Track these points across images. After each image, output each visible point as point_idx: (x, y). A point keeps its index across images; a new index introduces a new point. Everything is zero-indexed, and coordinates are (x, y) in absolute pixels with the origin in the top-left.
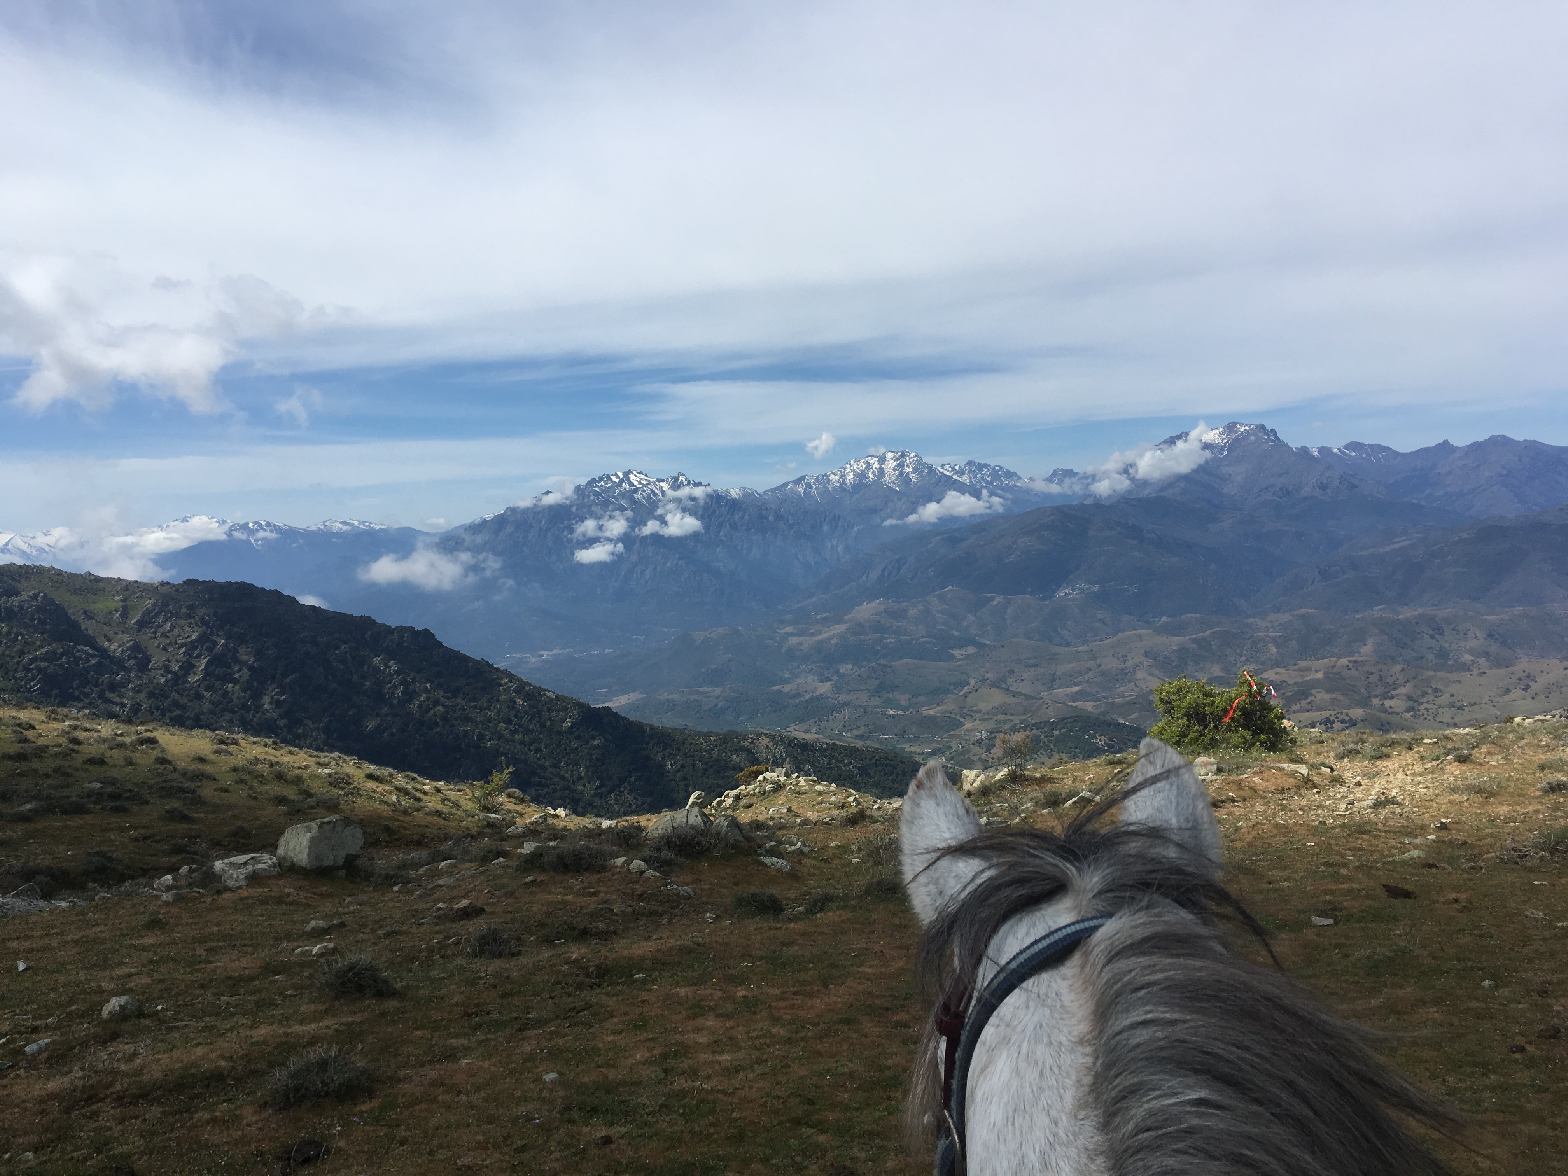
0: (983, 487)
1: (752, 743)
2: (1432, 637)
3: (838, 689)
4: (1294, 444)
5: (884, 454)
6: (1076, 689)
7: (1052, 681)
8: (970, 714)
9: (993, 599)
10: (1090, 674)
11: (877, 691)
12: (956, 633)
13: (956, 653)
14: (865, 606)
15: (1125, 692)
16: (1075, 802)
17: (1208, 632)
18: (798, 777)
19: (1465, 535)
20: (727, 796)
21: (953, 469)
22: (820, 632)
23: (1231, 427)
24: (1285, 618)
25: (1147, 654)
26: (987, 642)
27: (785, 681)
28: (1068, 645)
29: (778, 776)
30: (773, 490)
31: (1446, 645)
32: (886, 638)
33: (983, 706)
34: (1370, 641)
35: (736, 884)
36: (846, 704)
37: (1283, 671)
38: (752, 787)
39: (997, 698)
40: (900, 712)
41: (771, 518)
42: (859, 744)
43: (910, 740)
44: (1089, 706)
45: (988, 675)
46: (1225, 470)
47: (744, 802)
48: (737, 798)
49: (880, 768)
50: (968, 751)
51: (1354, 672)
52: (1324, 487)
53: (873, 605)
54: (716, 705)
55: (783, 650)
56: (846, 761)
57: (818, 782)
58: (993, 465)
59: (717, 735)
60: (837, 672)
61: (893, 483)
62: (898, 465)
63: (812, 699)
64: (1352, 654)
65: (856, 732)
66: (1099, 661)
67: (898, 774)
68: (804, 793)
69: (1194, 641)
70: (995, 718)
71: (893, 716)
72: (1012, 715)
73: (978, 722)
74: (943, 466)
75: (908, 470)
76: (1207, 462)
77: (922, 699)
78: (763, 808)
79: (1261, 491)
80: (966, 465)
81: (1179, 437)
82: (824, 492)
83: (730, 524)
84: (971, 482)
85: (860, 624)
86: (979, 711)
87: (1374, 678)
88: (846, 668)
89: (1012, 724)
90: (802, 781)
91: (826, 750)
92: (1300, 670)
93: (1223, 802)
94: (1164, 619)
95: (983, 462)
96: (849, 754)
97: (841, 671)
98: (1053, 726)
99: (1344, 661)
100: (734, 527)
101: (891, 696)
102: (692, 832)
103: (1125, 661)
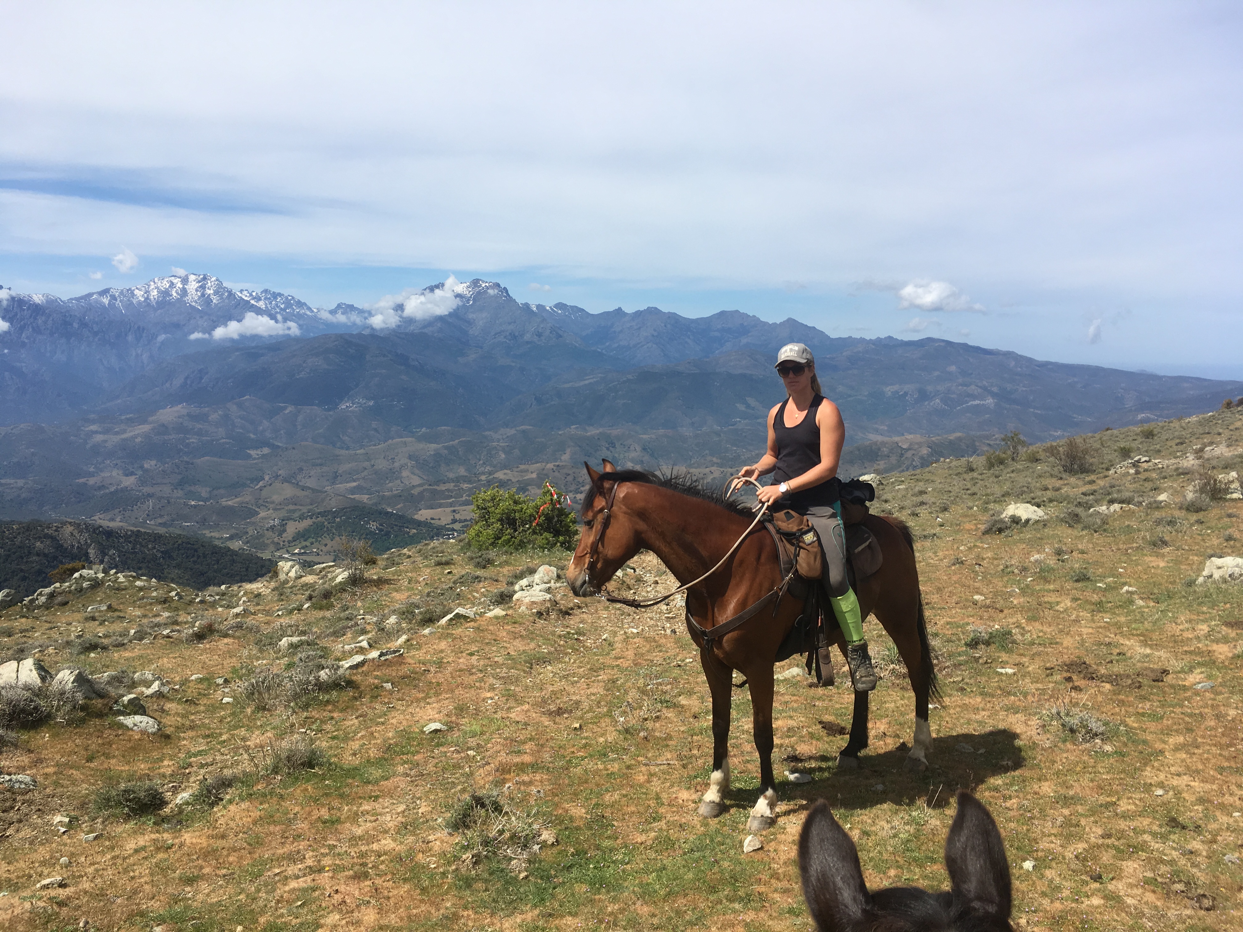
0: (277, 313)
1: (56, 531)
2: (608, 449)
3: (142, 482)
4: (520, 300)
5: (187, 276)
6: (355, 484)
7: (335, 478)
8: (264, 504)
9: (285, 408)
10: (366, 473)
11: (180, 484)
12: (252, 436)
13: (253, 452)
14: (168, 410)
15: (393, 487)
16: (451, 619)
17: (457, 441)
18: (116, 573)
19: (630, 377)
20: (40, 594)
21: (251, 295)
22: (124, 431)
23: (475, 283)
24: (511, 432)
25: (410, 457)
26: (280, 444)
27: (91, 475)
28: (348, 448)
29: (96, 573)
30: (77, 299)
31: (616, 455)
32: (188, 439)
33: (276, 498)
34: (568, 451)
35: (90, 759)
36: (150, 496)
37: (508, 472)
38: (67, 584)
39: (288, 491)
40: (201, 503)
41: (76, 325)
42: (162, 531)
43: (210, 527)
44: (365, 498)
45: (280, 472)
46: (471, 316)
47: (60, 599)
48: (52, 596)
49: (183, 551)
50: (262, 536)
51: (556, 474)
52: (539, 335)
53: (175, 409)
54: (19, 496)
55: (88, 446)
56: (150, 546)
57: (138, 578)
58: (286, 295)
59: (20, 523)
60: (142, 467)
61: (196, 302)
62: (200, 287)
63: (116, 491)
64: (556, 460)
65: (160, 521)
66: (372, 463)
67: (199, 557)
68: (123, 589)
69: (446, 448)
70: (286, 508)
71: (195, 507)
72: (301, 505)
73: (271, 511)
74: (241, 291)
75: (209, 292)
76: (458, 308)
77: (222, 491)
78: (80, 606)
79: (496, 334)
80: (262, 292)
81: (437, 287)
82: (129, 305)
83: (33, 328)
84: (266, 307)
85: (163, 425)
86: (273, 502)
87: (570, 478)
88: (150, 464)
89: (300, 513)
90: (121, 578)
91: (131, 536)
92: (522, 471)
93: (572, 609)
94: (424, 430)
95: (277, 291)
96: (153, 539)
97: (146, 466)
98: (335, 515)
99: (550, 466)
100: (37, 330)
101: (192, 488)
102: (27, 694)
103: (393, 462)
